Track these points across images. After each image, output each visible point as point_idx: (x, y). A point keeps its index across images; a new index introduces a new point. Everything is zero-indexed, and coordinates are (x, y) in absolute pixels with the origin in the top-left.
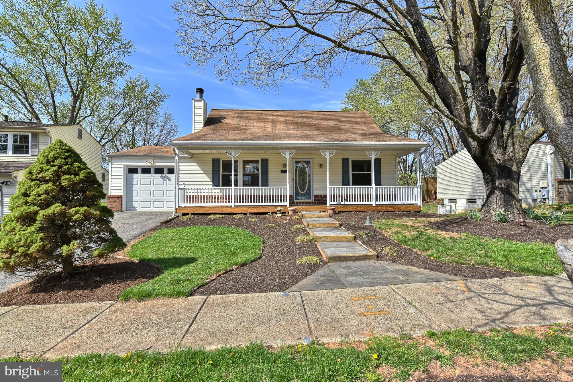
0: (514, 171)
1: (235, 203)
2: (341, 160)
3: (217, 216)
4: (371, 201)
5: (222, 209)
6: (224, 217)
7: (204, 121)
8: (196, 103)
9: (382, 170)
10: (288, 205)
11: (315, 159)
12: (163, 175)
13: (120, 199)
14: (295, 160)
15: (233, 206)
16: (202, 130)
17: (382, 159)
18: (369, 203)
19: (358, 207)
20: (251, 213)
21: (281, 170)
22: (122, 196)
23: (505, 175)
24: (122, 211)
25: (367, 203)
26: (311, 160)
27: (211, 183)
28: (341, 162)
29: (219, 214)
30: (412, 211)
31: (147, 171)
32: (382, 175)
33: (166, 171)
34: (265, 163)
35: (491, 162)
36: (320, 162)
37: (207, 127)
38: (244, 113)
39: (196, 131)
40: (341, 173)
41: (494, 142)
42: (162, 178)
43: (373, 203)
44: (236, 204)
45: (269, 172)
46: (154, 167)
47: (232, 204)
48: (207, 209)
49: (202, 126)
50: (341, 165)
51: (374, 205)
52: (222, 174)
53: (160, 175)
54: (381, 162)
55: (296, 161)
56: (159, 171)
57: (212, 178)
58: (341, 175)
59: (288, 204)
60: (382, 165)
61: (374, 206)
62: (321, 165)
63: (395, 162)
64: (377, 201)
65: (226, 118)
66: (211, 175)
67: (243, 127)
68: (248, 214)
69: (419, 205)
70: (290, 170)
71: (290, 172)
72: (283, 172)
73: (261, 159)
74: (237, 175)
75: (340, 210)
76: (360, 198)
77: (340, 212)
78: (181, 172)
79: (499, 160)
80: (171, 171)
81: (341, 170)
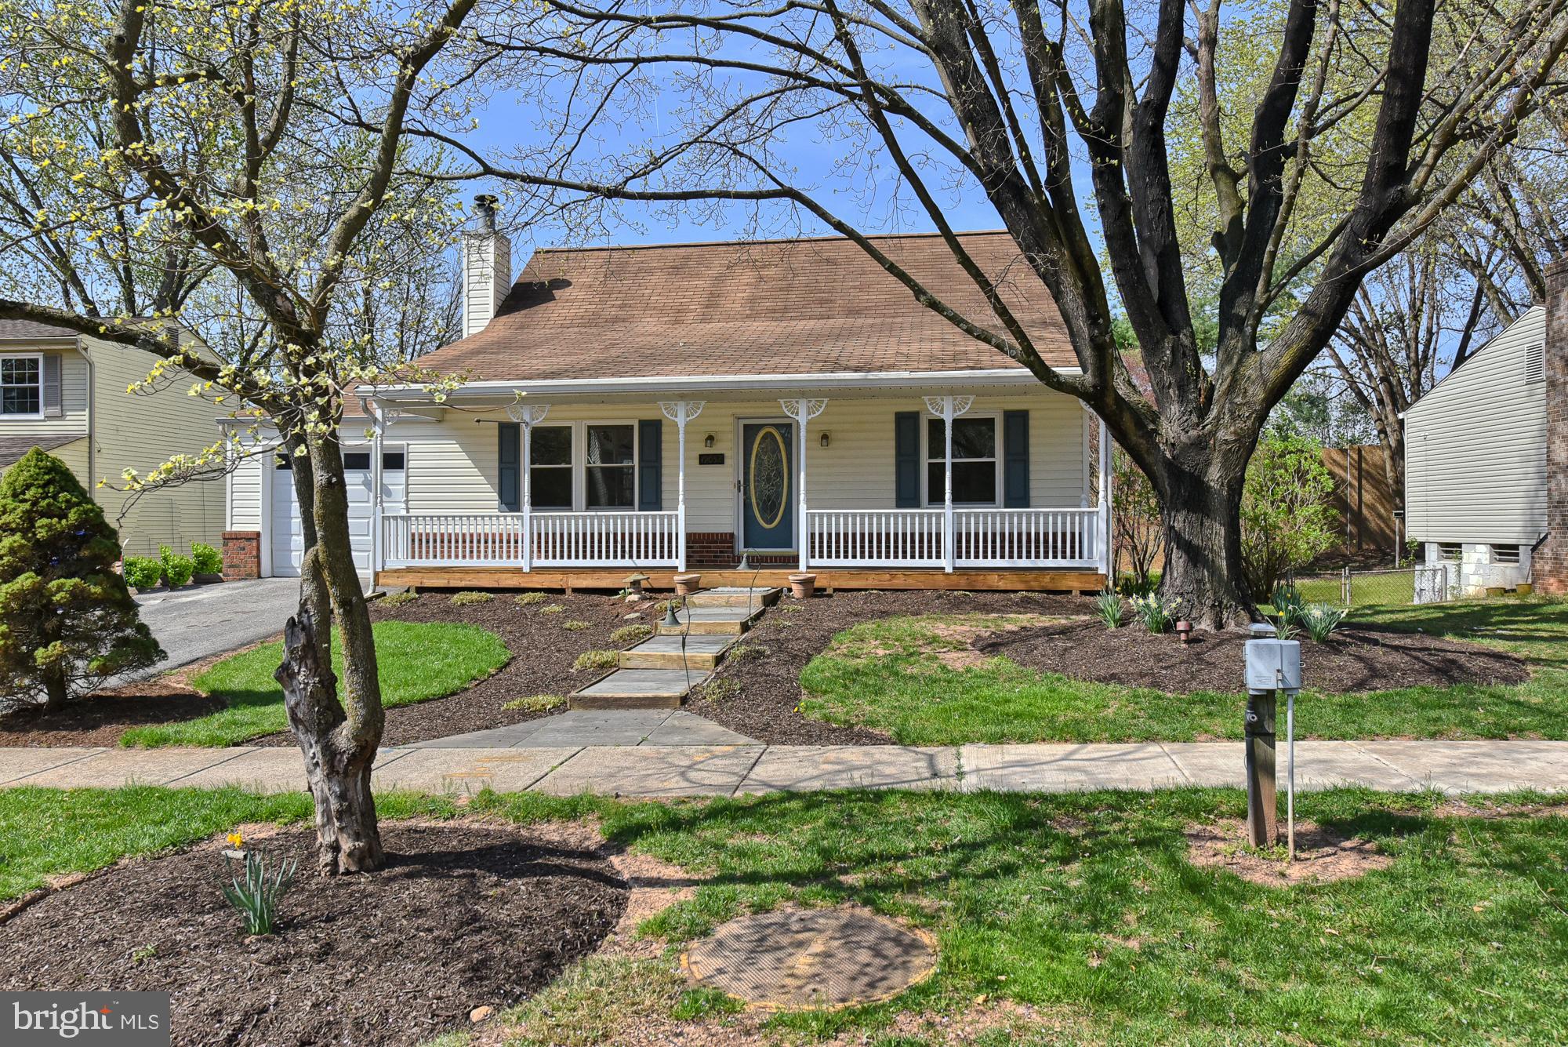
1: (531, 558)
2: (893, 418)
3: (475, 595)
4: (938, 557)
5: (497, 576)
6: (492, 600)
7: (496, 298)
9: (1032, 450)
10: (682, 569)
12: (366, 472)
13: (254, 543)
14: (742, 422)
15: (526, 569)
16: (487, 328)
17: (1032, 415)
18: (934, 562)
19: (893, 577)
20: (575, 590)
21: (701, 456)
22: (258, 534)
24: (259, 577)
25: (925, 562)
27: (495, 496)
28: (892, 425)
29: (480, 590)
30: (1076, 593)
32: (1032, 468)
33: (376, 461)
34: (652, 430)
36: (824, 427)
37: (504, 319)
38: (637, 257)
39: (473, 331)
40: (893, 460)
42: (364, 482)
43: (946, 563)
44: (537, 563)
45: (664, 463)
47: (524, 564)
48: (458, 575)
49: (491, 314)
50: (893, 435)
51: (949, 570)
53: (360, 473)
54: (1031, 423)
55: (745, 426)
56: (358, 461)
57: (496, 481)
58: (893, 469)
59: (680, 563)
60: (1031, 432)
61: (948, 574)
62: (825, 437)
63: (1079, 422)
65: (568, 284)
66: (496, 473)
67: (614, 312)
68: (569, 592)
69: (1102, 571)
70: (728, 454)
71: (727, 461)
72: (705, 460)
73: (640, 422)
74: (569, 470)
75: (836, 584)
76: (888, 547)
77: (835, 590)
78: (411, 464)
79: (1173, 445)
80: (394, 461)
81: (893, 452)
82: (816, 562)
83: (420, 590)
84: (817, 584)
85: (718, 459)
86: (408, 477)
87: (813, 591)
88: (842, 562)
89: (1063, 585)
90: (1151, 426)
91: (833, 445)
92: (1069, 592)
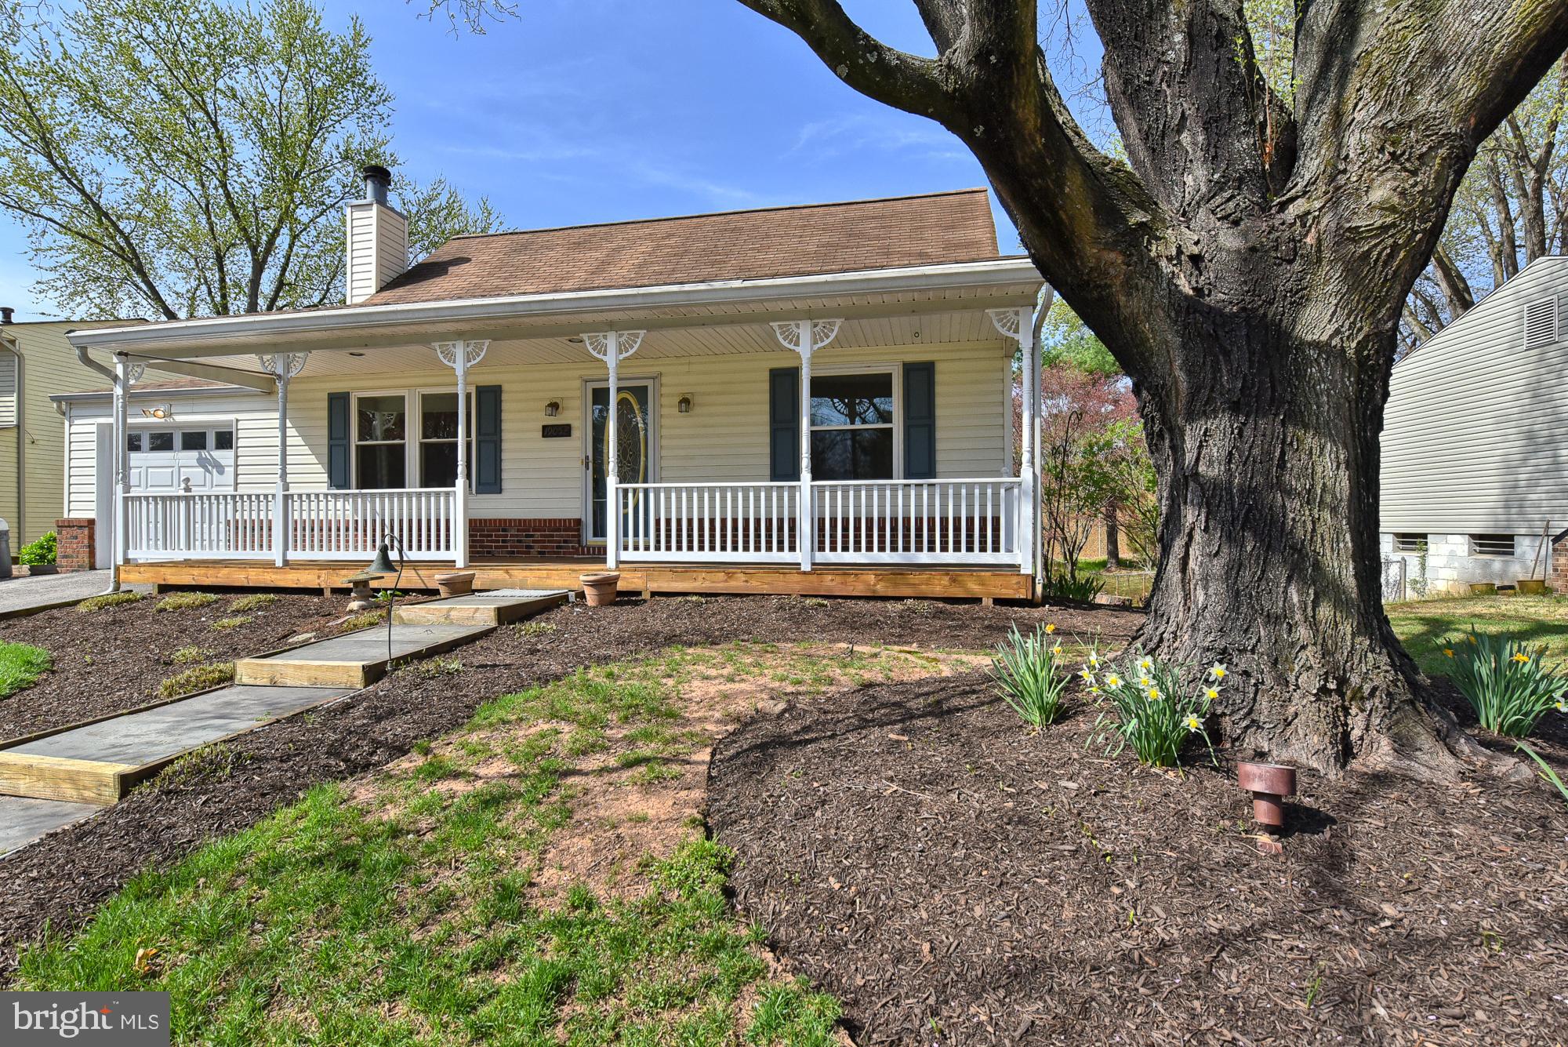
0: (1316, 345)
2: (766, 376)
4: (792, 548)
7: (381, 273)
8: (357, 215)
9: (938, 413)
10: (460, 564)
11: (664, 380)
12: (204, 453)
13: (88, 531)
14: (588, 386)
15: (279, 563)
17: (938, 367)
18: (786, 556)
20: (335, 591)
21: (544, 427)
22: (92, 521)
23: (1233, 378)
24: (93, 568)
25: (775, 556)
26: (649, 383)
27: (325, 477)
28: (766, 386)
30: (987, 602)
31: (162, 442)
32: (939, 435)
33: (211, 440)
34: (492, 398)
35: (1129, 287)
36: (685, 390)
39: (357, 299)
40: (768, 429)
41: (1185, 138)
42: (202, 463)
43: (802, 556)
45: (505, 436)
46: (179, 426)
47: (275, 555)
49: (373, 290)
50: (766, 397)
51: (806, 567)
52: (357, 446)
53: (194, 454)
54: (938, 378)
55: (595, 391)
56: (194, 441)
57: (326, 459)
58: (767, 440)
59: (459, 556)
60: (938, 389)
61: (805, 573)
62: (686, 401)
63: (999, 375)
64: (822, 549)
65: (468, 260)
66: (325, 450)
68: (327, 592)
69: (1026, 569)
70: (576, 424)
71: (575, 433)
72: (550, 432)
73: (477, 387)
74: (402, 446)
75: (654, 586)
76: (746, 536)
77: (653, 594)
78: (241, 443)
79: (1196, 260)
80: (225, 440)
81: (766, 418)
82: (629, 555)
83: (164, 589)
84: (621, 586)
85: (564, 431)
86: (237, 457)
87: (614, 595)
88: (663, 555)
89: (973, 587)
90: (1138, 217)
91: (697, 410)
92: (978, 600)
